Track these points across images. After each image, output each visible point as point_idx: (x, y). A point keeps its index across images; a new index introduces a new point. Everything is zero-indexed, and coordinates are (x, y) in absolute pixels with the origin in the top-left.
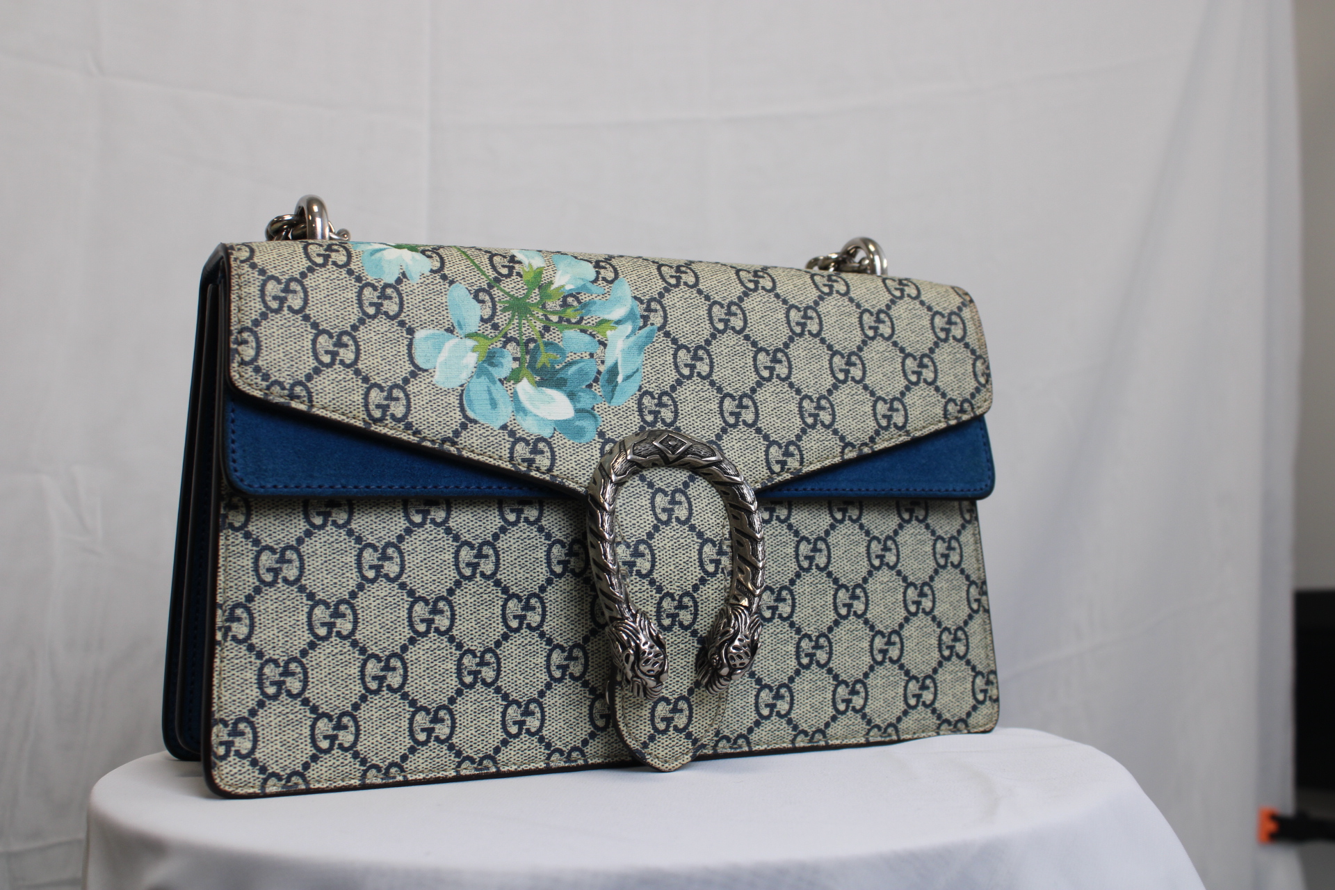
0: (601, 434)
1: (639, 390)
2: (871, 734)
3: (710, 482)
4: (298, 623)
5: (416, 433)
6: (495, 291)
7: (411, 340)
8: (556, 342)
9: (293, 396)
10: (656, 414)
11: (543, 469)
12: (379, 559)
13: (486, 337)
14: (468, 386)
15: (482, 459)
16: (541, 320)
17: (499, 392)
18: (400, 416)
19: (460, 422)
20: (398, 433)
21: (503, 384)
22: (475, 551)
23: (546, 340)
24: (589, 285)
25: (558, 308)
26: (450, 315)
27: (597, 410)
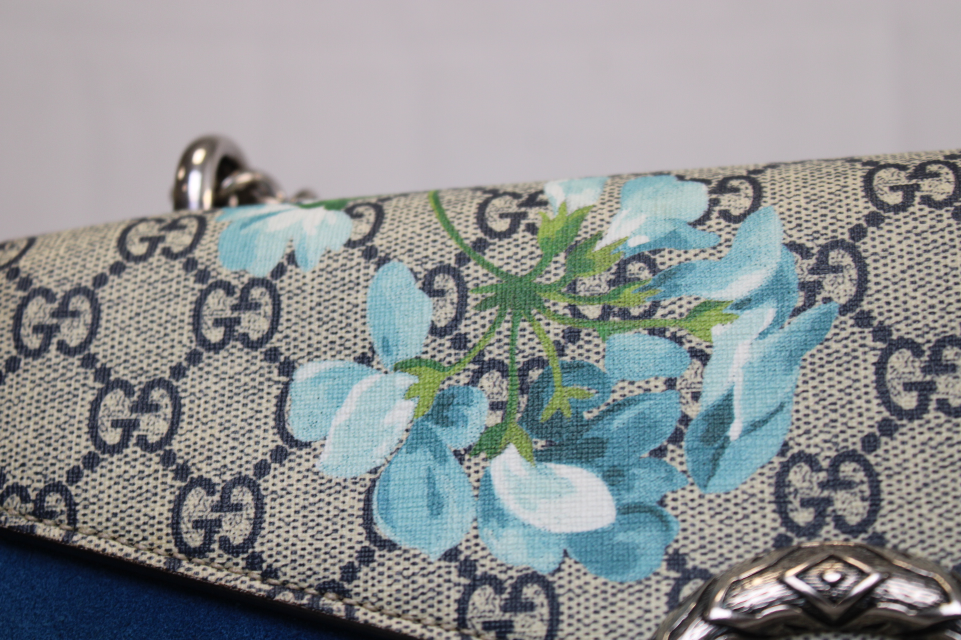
0: (676, 560)
1: (782, 453)
5: (269, 574)
6: (473, 271)
7: (287, 385)
8: (591, 361)
9: (41, 513)
10: (820, 506)
13: (436, 366)
14: (387, 471)
15: (395, 627)
16: (562, 318)
17: (453, 478)
18: (238, 541)
19: (359, 547)
20: (234, 576)
21: (462, 461)
23: (567, 359)
24: (686, 231)
25: (604, 288)
26: (368, 329)
27: (671, 504)
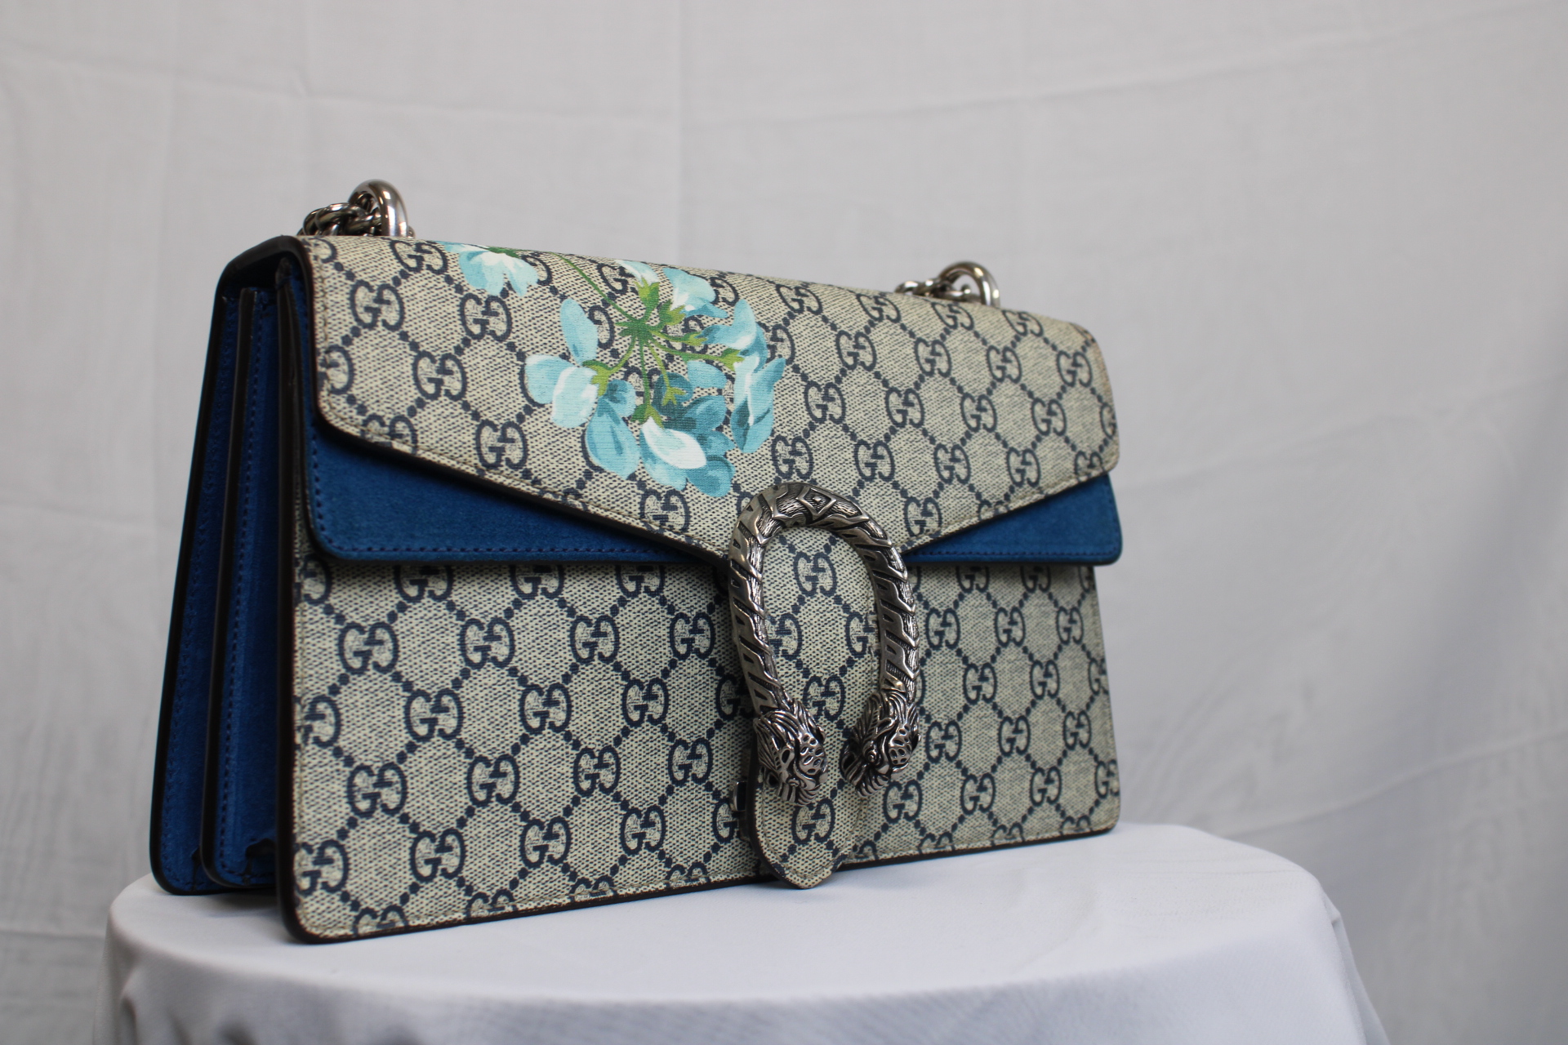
0: (736, 487)
1: (772, 435)
2: (997, 836)
3: (851, 545)
4: (394, 720)
5: (536, 482)
6: (611, 310)
7: (523, 367)
8: (681, 374)
9: (394, 435)
10: (790, 463)
11: (678, 528)
12: (485, 639)
13: (605, 366)
14: (590, 426)
15: (610, 516)
16: (663, 347)
17: (625, 433)
18: (516, 461)
19: (583, 469)
20: (516, 483)
21: (627, 423)
22: (592, 628)
23: (670, 371)
24: (710, 307)
25: (680, 334)
26: (565, 339)
27: (730, 457)
